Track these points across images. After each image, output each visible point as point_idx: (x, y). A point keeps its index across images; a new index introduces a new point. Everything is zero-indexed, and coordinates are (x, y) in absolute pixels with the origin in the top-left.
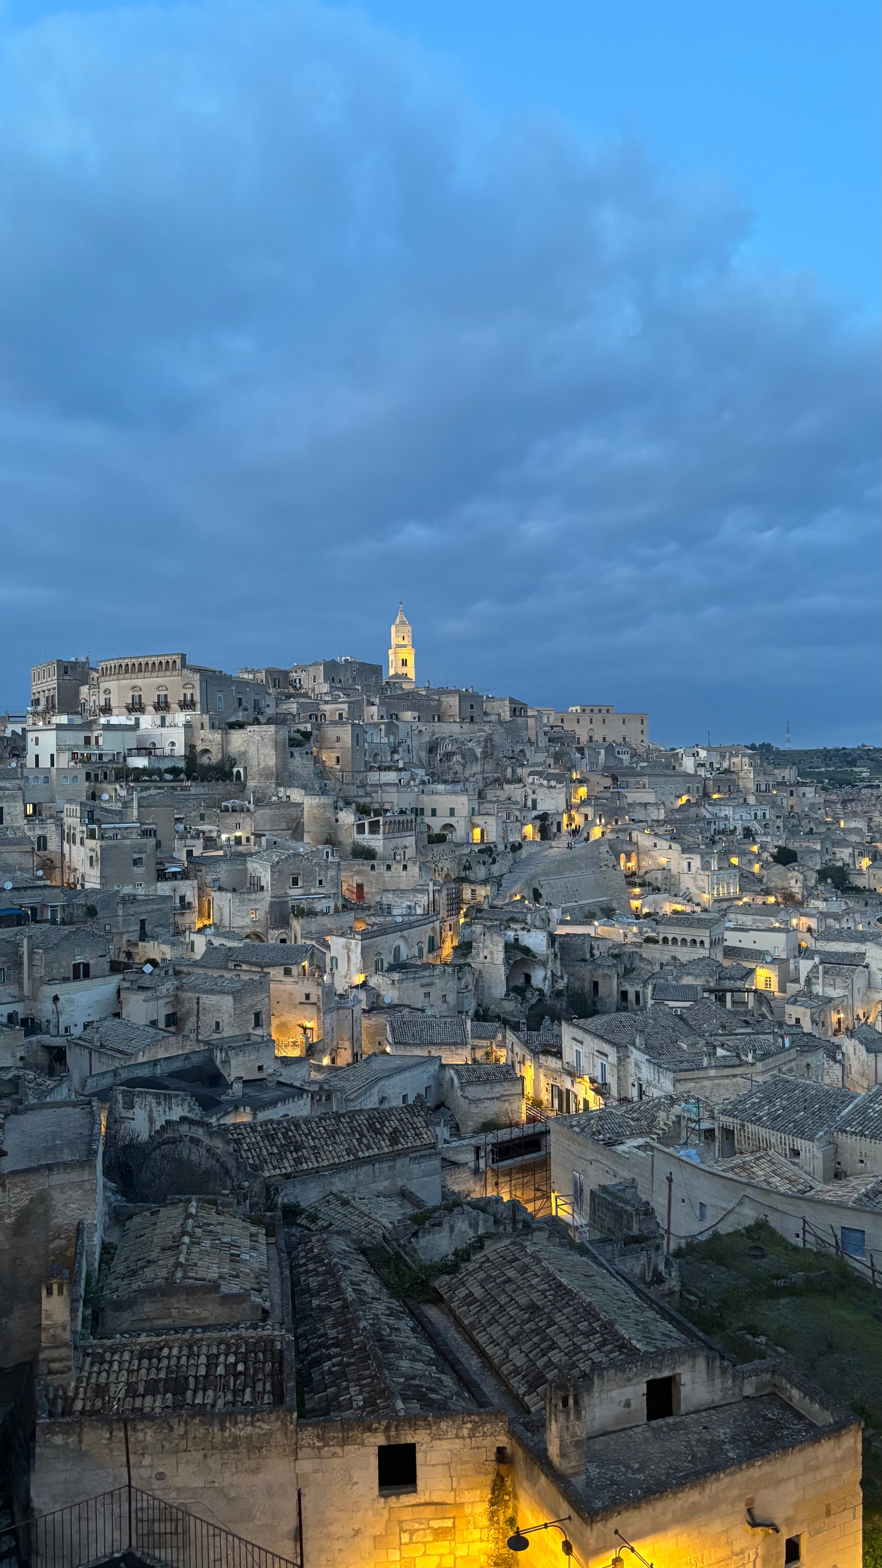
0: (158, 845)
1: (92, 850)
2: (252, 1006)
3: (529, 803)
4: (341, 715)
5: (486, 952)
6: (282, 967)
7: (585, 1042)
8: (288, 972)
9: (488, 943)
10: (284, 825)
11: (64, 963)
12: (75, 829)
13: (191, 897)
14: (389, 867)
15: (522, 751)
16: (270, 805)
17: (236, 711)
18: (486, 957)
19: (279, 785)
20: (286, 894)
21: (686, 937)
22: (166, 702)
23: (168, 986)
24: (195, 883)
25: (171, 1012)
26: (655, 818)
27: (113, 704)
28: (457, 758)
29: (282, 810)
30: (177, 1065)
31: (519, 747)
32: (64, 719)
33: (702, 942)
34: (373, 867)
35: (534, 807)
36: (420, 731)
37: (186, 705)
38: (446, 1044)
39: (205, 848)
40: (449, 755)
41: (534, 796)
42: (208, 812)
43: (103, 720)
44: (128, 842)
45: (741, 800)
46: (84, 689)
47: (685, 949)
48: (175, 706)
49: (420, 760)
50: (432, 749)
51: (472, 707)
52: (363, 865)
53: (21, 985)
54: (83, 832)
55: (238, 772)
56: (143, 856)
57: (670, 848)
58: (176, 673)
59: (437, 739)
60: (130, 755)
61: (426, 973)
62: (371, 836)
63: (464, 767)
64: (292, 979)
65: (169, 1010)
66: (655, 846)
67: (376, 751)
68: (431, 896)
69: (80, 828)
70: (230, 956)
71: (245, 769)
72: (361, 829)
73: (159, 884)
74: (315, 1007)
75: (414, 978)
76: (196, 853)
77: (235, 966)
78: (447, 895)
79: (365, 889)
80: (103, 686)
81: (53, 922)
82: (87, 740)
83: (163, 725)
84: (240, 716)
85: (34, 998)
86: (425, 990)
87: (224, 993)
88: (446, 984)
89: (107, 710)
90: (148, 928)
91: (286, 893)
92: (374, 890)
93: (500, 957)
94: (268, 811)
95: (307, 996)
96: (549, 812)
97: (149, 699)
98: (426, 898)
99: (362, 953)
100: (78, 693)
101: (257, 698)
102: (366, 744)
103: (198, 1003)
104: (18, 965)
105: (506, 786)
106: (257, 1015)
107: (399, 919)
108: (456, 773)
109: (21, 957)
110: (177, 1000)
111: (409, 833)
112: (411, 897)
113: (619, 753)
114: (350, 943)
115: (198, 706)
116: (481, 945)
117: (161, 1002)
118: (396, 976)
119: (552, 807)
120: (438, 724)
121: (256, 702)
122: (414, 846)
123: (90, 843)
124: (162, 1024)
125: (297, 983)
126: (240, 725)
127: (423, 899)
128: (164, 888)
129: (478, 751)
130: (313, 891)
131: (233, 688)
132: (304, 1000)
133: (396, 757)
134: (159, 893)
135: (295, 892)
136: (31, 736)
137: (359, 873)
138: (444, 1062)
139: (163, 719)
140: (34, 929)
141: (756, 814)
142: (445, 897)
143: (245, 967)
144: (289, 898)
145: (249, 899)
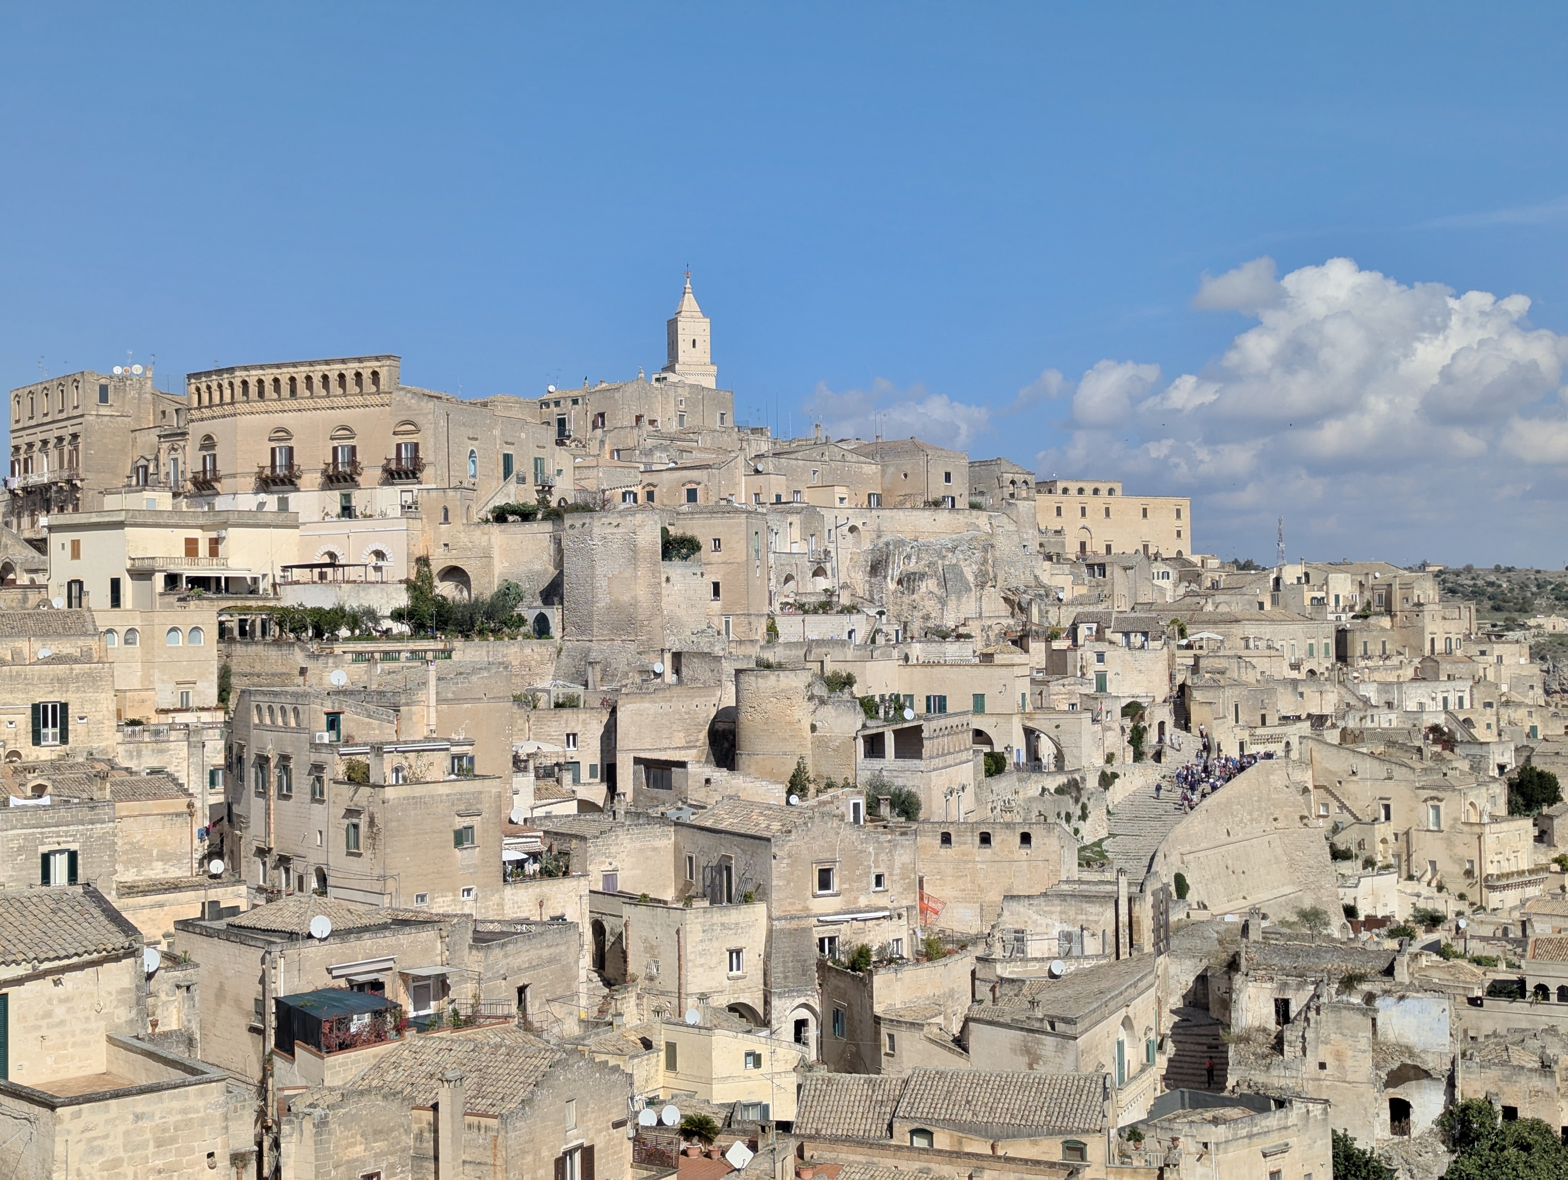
4: (691, 493)
5: (1324, 1053)
9: (1329, 1029)
12: (287, 757)
13: (577, 918)
14: (986, 840)
16: (649, 692)
17: (501, 481)
18: (1323, 1066)
20: (808, 914)
24: (583, 885)
27: (223, 467)
28: (929, 585)
29: (676, 703)
34: (946, 839)
35: (1101, 690)
36: (853, 528)
37: (403, 469)
44: (442, 789)
45: (1410, 672)
46: (147, 439)
50: (877, 567)
51: (948, 478)
54: (320, 766)
55: (542, 617)
57: (1390, 776)
58: (378, 399)
59: (887, 543)
60: (289, 581)
61: (1274, 1121)
62: (901, 763)
63: (944, 604)
66: (1354, 772)
67: (788, 569)
68: (1124, 909)
69: (307, 756)
72: (872, 744)
73: (509, 890)
78: (1153, 906)
80: (199, 428)
82: (192, 548)
84: (512, 493)
89: (209, 481)
91: (807, 909)
93: (1362, 1062)
94: (648, 707)
96: (1141, 701)
98: (1110, 914)
100: (129, 444)
101: (540, 454)
102: (771, 556)
107: (1059, 967)
108: (927, 618)
111: (965, 756)
112: (1072, 913)
114: (1039, 1042)
115: (429, 470)
116: (1310, 1036)
119: (1146, 691)
120: (880, 513)
121: (539, 464)
122: (972, 784)
127: (1104, 918)
128: (518, 899)
129: (969, 572)
130: (863, 902)
134: (509, 911)
135: (825, 905)
142: (1151, 913)
144: (813, 921)
145: (722, 924)
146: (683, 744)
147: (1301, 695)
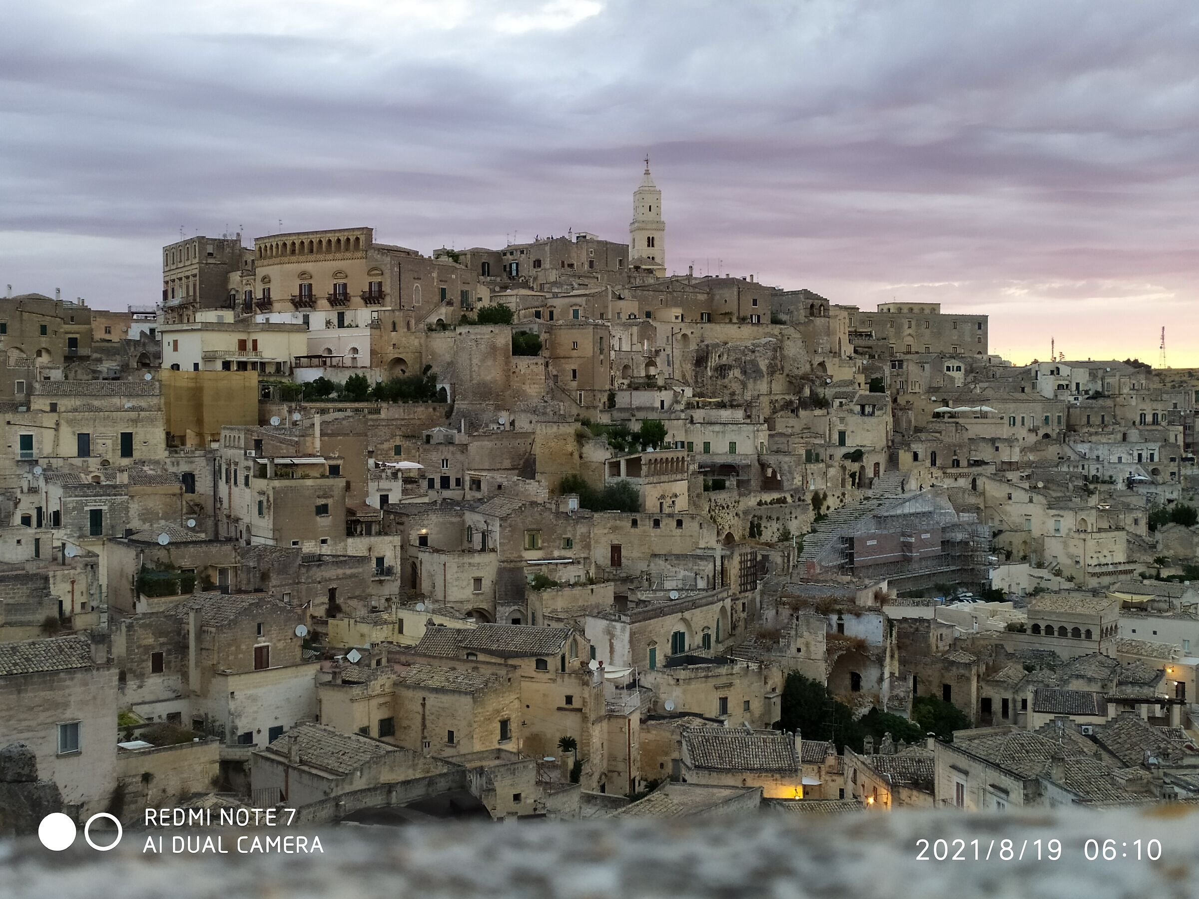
0: (348, 486)
1: (262, 493)
2: (498, 711)
3: (836, 437)
4: (576, 312)
5: (800, 643)
6: (534, 659)
7: (972, 771)
8: (541, 665)
9: (803, 629)
10: (507, 463)
11: (243, 647)
12: (236, 464)
13: (392, 558)
14: (657, 523)
15: (822, 365)
16: (488, 435)
17: (437, 306)
18: (799, 650)
19: (498, 408)
20: (521, 559)
21: (1065, 625)
22: (345, 294)
23: (382, 682)
24: (397, 540)
25: (386, 716)
26: (1006, 459)
27: (274, 296)
28: (736, 373)
29: (505, 442)
30: (417, 792)
31: (818, 360)
32: (210, 316)
33: (1089, 634)
34: (635, 523)
35: (842, 442)
36: (684, 336)
37: (373, 297)
38: (767, 770)
39: (405, 492)
40: (722, 370)
41: (841, 427)
42: (406, 444)
43: (260, 318)
44: (309, 482)
45: (1119, 437)
46: (235, 278)
47: (1064, 642)
48: (357, 300)
49: (684, 376)
50: (700, 361)
51: (755, 303)
52: (620, 519)
53: (185, 676)
54: (248, 468)
55: (443, 389)
56: (330, 502)
57: (1031, 501)
58: (359, 254)
59: (707, 346)
60: (298, 366)
61: (724, 670)
62: (629, 479)
63: (744, 386)
64: (548, 676)
65: (384, 714)
66: (1010, 498)
67: (626, 362)
68: (718, 563)
69: (243, 463)
70: (460, 641)
71: (453, 385)
72: (615, 467)
73: (350, 540)
74: (579, 715)
75: (707, 677)
76: (394, 498)
77: (468, 655)
78: (741, 563)
79: (624, 553)
80: (261, 272)
81: (224, 590)
82: (242, 345)
83: (341, 324)
84: (444, 313)
85: (203, 693)
86: (721, 694)
87: (460, 692)
88: (749, 686)
89: (266, 304)
90: (340, 601)
91: (521, 557)
92: (636, 554)
93: (819, 648)
94: (487, 444)
95: (569, 699)
96: (863, 449)
97: (323, 288)
98: (711, 566)
99: (631, 642)
100: (225, 280)
101: (466, 288)
102: (612, 353)
103: (424, 705)
104: (182, 648)
105: (802, 413)
106: (504, 724)
107: (674, 595)
108: (733, 394)
109: (186, 636)
110: (394, 700)
111: (679, 477)
112: (690, 565)
113: (948, 369)
114: (614, 627)
115: (388, 299)
116: (793, 633)
117: (374, 703)
118: (682, 674)
119: (867, 443)
120: (708, 326)
121: (464, 294)
122: (686, 494)
123: (260, 484)
124: (375, 732)
125: (554, 681)
126: (442, 326)
127: (707, 568)
128: (356, 546)
129: (763, 365)
130: (556, 553)
131: (435, 275)
132: (563, 704)
133: (652, 371)
134: (350, 552)
135: (532, 556)
136: (168, 339)
137: (614, 529)
138: (766, 795)
139: (341, 316)
140: (201, 598)
141: (1140, 455)
142: (738, 567)
143: (481, 657)
144: (524, 564)
145: (470, 564)
146: (509, 466)
147: (997, 449)
